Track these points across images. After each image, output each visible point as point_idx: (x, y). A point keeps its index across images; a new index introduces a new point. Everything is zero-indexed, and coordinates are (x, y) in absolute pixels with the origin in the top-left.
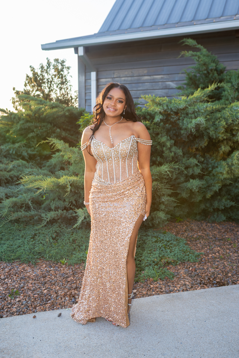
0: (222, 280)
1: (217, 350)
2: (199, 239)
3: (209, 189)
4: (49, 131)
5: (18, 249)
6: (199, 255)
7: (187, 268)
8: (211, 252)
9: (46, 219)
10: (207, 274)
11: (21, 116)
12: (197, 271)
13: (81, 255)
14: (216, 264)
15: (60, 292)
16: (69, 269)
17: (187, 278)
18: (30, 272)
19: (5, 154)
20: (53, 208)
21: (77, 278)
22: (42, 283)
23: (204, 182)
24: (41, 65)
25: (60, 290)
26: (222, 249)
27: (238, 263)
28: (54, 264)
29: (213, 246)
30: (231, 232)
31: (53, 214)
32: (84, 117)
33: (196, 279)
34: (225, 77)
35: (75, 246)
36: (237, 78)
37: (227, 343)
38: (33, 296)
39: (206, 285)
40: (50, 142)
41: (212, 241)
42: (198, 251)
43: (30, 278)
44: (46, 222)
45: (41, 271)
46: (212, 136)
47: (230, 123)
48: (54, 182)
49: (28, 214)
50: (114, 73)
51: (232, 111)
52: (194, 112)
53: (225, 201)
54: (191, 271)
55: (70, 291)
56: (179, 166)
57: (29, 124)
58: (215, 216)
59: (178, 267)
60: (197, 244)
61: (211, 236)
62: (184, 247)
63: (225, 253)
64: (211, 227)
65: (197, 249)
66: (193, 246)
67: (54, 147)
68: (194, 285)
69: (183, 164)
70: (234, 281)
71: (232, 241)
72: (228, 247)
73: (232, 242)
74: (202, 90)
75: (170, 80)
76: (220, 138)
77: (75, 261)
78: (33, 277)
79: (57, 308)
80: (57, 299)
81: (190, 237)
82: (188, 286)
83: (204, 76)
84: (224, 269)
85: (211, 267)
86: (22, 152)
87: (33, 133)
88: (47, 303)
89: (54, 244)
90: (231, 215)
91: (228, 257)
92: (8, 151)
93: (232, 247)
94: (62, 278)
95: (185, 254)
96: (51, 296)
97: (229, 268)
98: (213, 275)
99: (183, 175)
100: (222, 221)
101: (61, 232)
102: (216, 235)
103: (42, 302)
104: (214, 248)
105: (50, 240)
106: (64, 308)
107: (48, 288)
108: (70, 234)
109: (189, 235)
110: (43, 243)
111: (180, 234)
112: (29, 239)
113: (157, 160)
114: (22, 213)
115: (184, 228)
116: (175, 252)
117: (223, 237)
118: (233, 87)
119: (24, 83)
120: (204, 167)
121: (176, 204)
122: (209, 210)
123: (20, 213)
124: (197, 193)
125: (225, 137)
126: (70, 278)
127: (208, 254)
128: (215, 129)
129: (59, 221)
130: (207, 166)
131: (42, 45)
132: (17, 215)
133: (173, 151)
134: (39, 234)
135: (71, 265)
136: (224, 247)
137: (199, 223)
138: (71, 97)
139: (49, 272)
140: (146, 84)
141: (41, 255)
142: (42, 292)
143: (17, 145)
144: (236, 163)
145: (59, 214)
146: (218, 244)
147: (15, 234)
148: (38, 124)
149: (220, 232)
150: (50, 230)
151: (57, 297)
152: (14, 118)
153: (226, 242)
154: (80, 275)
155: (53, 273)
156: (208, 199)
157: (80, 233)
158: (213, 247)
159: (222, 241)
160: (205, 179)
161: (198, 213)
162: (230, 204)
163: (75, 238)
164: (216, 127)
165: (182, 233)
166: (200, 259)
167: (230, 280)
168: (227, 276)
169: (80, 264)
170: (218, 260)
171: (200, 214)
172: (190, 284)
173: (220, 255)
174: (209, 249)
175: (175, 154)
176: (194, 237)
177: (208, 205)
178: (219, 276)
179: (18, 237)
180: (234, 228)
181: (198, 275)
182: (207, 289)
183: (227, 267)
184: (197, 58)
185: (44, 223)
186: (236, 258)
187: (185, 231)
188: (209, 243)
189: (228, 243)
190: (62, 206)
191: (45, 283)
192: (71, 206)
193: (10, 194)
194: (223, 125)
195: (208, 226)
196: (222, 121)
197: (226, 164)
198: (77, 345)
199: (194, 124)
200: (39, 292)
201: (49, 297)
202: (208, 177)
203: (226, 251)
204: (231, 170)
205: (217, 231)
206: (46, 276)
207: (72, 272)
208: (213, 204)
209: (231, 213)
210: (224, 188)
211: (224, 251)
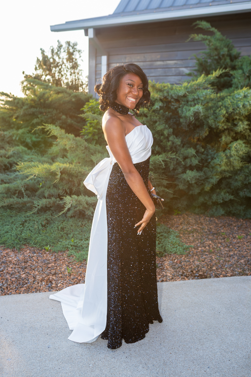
0: (205, 273)
1: (179, 338)
2: (193, 232)
3: (207, 181)
4: (54, 118)
5: (5, 235)
6: (188, 248)
7: (172, 260)
8: (202, 245)
9: (37, 206)
10: (191, 267)
11: (25, 101)
12: (182, 264)
13: (67, 243)
14: (203, 257)
15: (38, 277)
16: (52, 256)
17: (170, 269)
18: (13, 257)
19: (8, 140)
20: (46, 195)
21: (58, 265)
22: (22, 268)
23: (202, 174)
24: (52, 48)
25: (38, 275)
26: (214, 243)
27: (226, 257)
28: (38, 250)
29: (205, 239)
30: (229, 227)
31: (45, 201)
32: (89, 103)
33: (178, 271)
35: (62, 234)
36: (248, 65)
37: (191, 332)
38: (11, 280)
39: (187, 277)
40: (46, 128)
41: (206, 235)
42: (188, 244)
43: (11, 262)
44: (37, 209)
45: (24, 256)
46: (212, 125)
47: (230, 111)
48: (46, 168)
49: (20, 201)
50: (125, 58)
51: (234, 100)
52: (194, 100)
53: (223, 194)
54: (176, 263)
55: (48, 276)
56: (177, 156)
57: (33, 110)
58: (214, 210)
59: (164, 259)
60: (189, 237)
61: (206, 230)
62: (174, 239)
63: (216, 247)
64: (209, 221)
65: (187, 242)
66: (185, 239)
67: (50, 133)
68: (175, 276)
69: (182, 154)
70: (217, 275)
71: (226, 235)
72: (220, 241)
73: (226, 237)
74: (206, 76)
75: (184, 66)
76: (220, 127)
77: (60, 248)
78: (15, 262)
79: (31, 291)
80: (33, 283)
81: (184, 230)
82: (169, 277)
83: (215, 62)
84: (210, 262)
85: (197, 260)
86: (26, 139)
87: (38, 119)
88: (23, 287)
89: (42, 231)
90: (231, 210)
91: (218, 251)
92: (11, 137)
93: (225, 242)
94: (43, 263)
95: (173, 246)
96: (29, 280)
97: (216, 262)
98: (197, 268)
99: (182, 166)
100: (220, 215)
101: (52, 220)
102: (212, 229)
103: (18, 285)
104: (205, 242)
105: (39, 227)
106: (38, 292)
107: (27, 273)
108: (61, 222)
109: (184, 229)
110: (31, 229)
111: (174, 227)
112: (18, 225)
113: (155, 150)
114: (14, 200)
115: (181, 221)
116: (163, 244)
117: (218, 231)
118: (243, 75)
119: (35, 67)
120: (204, 158)
121: (172, 195)
122: (208, 203)
123: (12, 200)
124: (195, 185)
125: (225, 127)
126: (51, 265)
127: (198, 248)
128: (215, 118)
129: (52, 209)
130: (206, 157)
131: (51, 26)
132: (8, 201)
133: (171, 141)
134: (30, 221)
135: (55, 252)
136: (216, 241)
137: (198, 216)
138: (82, 82)
139: (32, 258)
140: (159, 70)
141: (26, 242)
142: (21, 276)
143: (20, 131)
144: (234, 155)
145: (52, 202)
146: (211, 238)
147: (5, 220)
148: (43, 110)
149: (217, 226)
150: (41, 217)
151: (34, 281)
152: (18, 103)
153: (220, 237)
154: (62, 262)
155: (35, 259)
156: (207, 192)
157: (71, 221)
158: (204, 241)
159: (215, 236)
160: (203, 170)
161: (197, 206)
162: (228, 198)
163: (65, 226)
164: (217, 116)
165: (177, 225)
166: (188, 252)
167: (214, 274)
168: (211, 269)
169: (64, 251)
170: (207, 253)
171: (199, 207)
172: (171, 275)
173: (210, 248)
174: (200, 242)
175: (173, 143)
176: (189, 230)
177: (207, 198)
178: (203, 269)
179: (8, 223)
180: (233, 223)
181: (181, 267)
182: (187, 281)
183: (214, 261)
184: (207, 41)
185: (34, 210)
186: (226, 252)
187: (181, 224)
188: (202, 236)
189: (222, 238)
190: (55, 194)
191: (26, 268)
192: (64, 194)
193: (6, 180)
194: (223, 113)
195: (205, 220)
196: (223, 109)
197: (224, 155)
198: (42, 326)
199: (192, 112)
200: (17, 276)
201: (26, 281)
202: (207, 168)
203: (218, 245)
204: (230, 161)
205: (214, 225)
206: (28, 261)
207: (55, 259)
208: (212, 197)
209: (231, 208)
210: (223, 181)
211: (215, 245)
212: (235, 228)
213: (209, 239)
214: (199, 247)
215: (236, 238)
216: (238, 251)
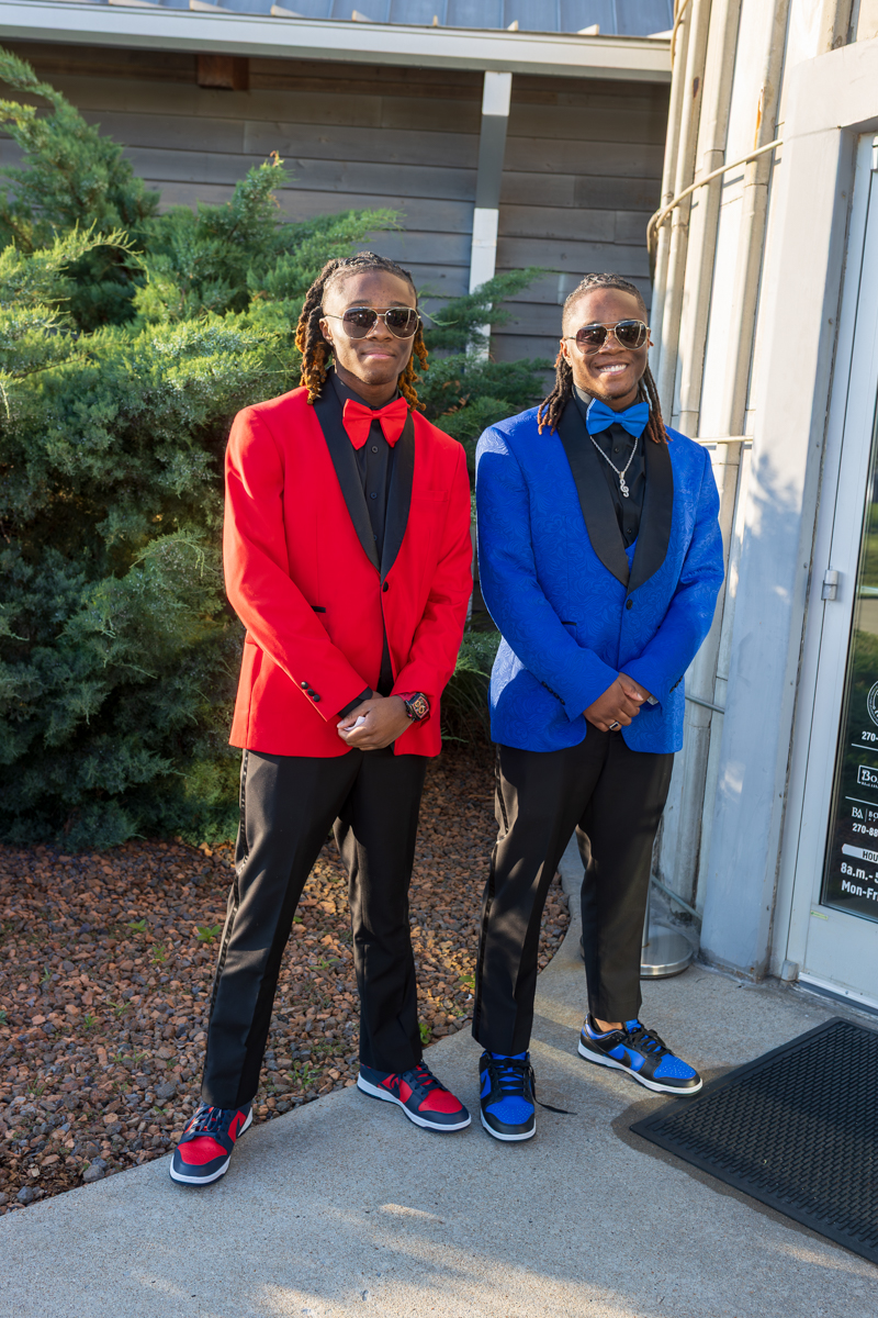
0: (69, 1155)
3: (55, 707)
8: (46, 1000)
14: (52, 1068)
23: (29, 676)
26: (100, 978)
29: (60, 967)
30: (158, 889)
34: (148, 230)
36: (192, 238)
41: (63, 943)
46: (59, 464)
47: (137, 409)
51: (146, 359)
53: (128, 754)
58: (92, 822)
61: (63, 919)
63: (108, 1002)
64: (74, 872)
71: (152, 933)
72: (126, 964)
73: (153, 939)
76: (97, 475)
84: (88, 1089)
90: (162, 816)
91: (118, 1018)
93: (146, 965)
100: (120, 843)
102: (87, 912)
104: (61, 979)
117: (115, 916)
118: (176, 274)
120: (33, 608)
122: (64, 797)
125: (120, 474)
127: (26, 1017)
128: (74, 435)
130: (45, 600)
136: (108, 968)
137: (22, 856)
144: (162, 591)
146: (85, 955)
149: (109, 893)
153: (127, 942)
156: (59, 752)
158: (56, 977)
159: (105, 941)
160: (34, 660)
161: (17, 812)
162: (149, 771)
164: (79, 426)
170: (69, 1040)
171: (27, 814)
173: (83, 1010)
174: (39, 987)
177: (58, 775)
178: (55, 1134)
180: (173, 868)
183: (105, 1075)
186: (156, 1014)
188: (46, 954)
189: (132, 947)
194: (105, 416)
195: (58, 867)
196: (103, 399)
202: (49, 650)
203: (117, 987)
204: (147, 619)
205: (97, 889)
208: (81, 773)
209: (163, 806)
210: (123, 701)
211: (104, 988)
212: (185, 889)
213: (74, 962)
214: (34, 1014)
215: (191, 942)
216: (204, 998)
